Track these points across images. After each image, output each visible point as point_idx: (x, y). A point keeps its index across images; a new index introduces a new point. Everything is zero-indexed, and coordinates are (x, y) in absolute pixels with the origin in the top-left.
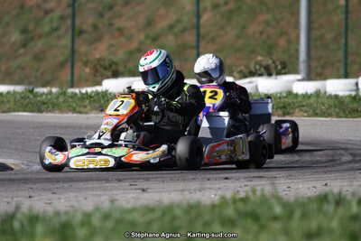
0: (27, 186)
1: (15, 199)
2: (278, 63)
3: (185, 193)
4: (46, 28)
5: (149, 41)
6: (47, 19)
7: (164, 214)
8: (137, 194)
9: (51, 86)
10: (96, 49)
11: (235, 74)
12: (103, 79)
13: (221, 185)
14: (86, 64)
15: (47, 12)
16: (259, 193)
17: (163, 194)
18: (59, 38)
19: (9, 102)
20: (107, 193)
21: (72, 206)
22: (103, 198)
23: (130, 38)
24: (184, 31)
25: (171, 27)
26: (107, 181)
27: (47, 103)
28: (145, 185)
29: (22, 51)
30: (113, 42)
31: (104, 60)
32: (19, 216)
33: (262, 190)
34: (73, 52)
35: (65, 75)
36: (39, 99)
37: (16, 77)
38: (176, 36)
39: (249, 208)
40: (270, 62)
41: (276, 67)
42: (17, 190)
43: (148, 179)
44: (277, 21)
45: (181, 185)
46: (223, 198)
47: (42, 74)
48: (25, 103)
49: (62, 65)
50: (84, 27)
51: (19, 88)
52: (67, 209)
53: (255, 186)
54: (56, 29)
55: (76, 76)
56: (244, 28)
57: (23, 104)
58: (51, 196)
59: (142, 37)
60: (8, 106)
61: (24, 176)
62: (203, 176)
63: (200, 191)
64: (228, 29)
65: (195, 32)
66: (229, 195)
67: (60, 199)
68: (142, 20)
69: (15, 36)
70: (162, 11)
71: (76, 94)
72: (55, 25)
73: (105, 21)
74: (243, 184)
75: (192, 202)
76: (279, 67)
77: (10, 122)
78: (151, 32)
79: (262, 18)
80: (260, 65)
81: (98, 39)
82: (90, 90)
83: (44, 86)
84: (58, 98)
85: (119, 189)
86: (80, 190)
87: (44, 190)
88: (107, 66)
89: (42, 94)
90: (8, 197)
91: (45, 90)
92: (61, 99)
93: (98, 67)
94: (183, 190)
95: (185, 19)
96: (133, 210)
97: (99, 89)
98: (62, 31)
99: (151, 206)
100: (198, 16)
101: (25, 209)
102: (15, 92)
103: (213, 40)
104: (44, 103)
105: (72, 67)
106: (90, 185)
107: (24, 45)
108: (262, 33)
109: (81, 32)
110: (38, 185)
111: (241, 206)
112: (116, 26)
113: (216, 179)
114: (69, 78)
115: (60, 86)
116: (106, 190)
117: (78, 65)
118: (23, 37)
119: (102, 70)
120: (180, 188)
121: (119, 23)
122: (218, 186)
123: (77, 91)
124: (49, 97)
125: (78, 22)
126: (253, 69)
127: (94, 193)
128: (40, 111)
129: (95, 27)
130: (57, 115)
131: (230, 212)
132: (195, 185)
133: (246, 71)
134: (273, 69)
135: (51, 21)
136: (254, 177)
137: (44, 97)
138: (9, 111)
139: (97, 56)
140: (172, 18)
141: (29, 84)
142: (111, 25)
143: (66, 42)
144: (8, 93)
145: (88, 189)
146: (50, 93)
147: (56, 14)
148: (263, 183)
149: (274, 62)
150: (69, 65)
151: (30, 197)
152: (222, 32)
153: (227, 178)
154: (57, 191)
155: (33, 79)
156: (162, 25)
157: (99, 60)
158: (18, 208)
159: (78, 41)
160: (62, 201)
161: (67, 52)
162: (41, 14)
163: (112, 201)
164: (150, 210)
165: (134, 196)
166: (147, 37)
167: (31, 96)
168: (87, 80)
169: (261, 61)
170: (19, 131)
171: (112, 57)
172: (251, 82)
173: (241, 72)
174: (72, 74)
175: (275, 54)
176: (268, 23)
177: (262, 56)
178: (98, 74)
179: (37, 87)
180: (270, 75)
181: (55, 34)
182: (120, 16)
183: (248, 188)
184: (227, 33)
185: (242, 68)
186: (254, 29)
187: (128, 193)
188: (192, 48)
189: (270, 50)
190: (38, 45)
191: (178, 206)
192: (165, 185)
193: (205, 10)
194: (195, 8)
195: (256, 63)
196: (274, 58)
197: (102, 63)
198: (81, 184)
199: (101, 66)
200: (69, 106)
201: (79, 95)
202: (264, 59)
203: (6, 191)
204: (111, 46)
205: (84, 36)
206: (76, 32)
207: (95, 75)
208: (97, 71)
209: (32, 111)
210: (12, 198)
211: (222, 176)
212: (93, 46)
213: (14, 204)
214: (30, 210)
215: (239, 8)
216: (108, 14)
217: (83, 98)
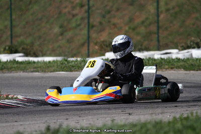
0: (65, 113)
1: (59, 121)
3: (154, 115)
4: (74, 25)
5: (131, 31)
6: (74, 20)
7: (142, 128)
8: (126, 116)
9: (77, 57)
10: (101, 35)
11: (179, 48)
12: (105, 52)
13: (173, 110)
14: (96, 44)
15: (74, 16)
16: (194, 114)
17: (140, 116)
18: (81, 30)
19: (54, 66)
20: (110, 116)
21: (90, 124)
22: (107, 119)
23: (120, 29)
24: (150, 24)
25: (143, 22)
26: (109, 109)
27: (75, 66)
28: (130, 111)
29: (60, 38)
30: (111, 31)
32: (61, 130)
33: (197, 113)
34: (89, 37)
35: (84, 50)
36: (70, 64)
37: (58, 52)
38: (146, 27)
39: (189, 124)
40: (199, 40)
42: (59, 116)
43: (132, 108)
45: (151, 111)
46: (175, 118)
47: (72, 50)
48: (63, 66)
49: (83, 45)
50: (95, 23)
51: (59, 59)
52: (88, 125)
53: (192, 110)
54: (79, 25)
55: (91, 51)
56: (184, 21)
57: (61, 67)
58: (78, 118)
59: (127, 28)
60: (53, 68)
62: (162, 105)
63: (161, 114)
64: (175, 22)
65: (156, 24)
66: (178, 116)
67: (83, 120)
68: (127, 19)
69: (57, 30)
70: (137, 14)
72: (78, 23)
73: (106, 20)
74: (185, 110)
75: (157, 120)
77: (55, 78)
78: (132, 26)
79: (193, 16)
80: (193, 42)
81: (102, 30)
83: (73, 57)
84: (81, 63)
85: (116, 114)
86: (94, 115)
87: (74, 115)
88: (108, 45)
89: (73, 61)
90: (55, 119)
93: (103, 45)
94: (152, 114)
95: (151, 17)
96: (124, 125)
97: (104, 57)
98: (82, 26)
99: (135, 123)
100: (158, 16)
101: (64, 126)
102: (57, 61)
103: (166, 29)
104: (73, 66)
105: (88, 46)
106: (100, 111)
107: (62, 34)
108: (194, 24)
109: (93, 26)
110: (71, 112)
111: (185, 122)
112: (112, 22)
113: (170, 107)
114: (87, 52)
115: (82, 57)
116: (109, 114)
117: (92, 44)
118: (61, 30)
119: (105, 47)
120: (150, 112)
121: (114, 21)
122: (171, 111)
124: (76, 63)
125: (91, 20)
126: (189, 45)
127: (102, 116)
128: (71, 71)
129: (101, 23)
131: (179, 126)
132: (159, 110)
133: (185, 46)
135: (76, 20)
136: (191, 105)
137: (73, 63)
138: (54, 71)
139: (102, 40)
140: (143, 17)
141: (65, 56)
142: (109, 22)
143: (85, 32)
144: (54, 61)
145: (99, 114)
146: (77, 61)
147: (79, 17)
148: (197, 108)
150: (86, 44)
151: (67, 119)
152: (171, 25)
153: (176, 106)
154: (82, 115)
155: (67, 53)
156: (138, 21)
157: (103, 42)
158: (61, 126)
159: (92, 32)
160: (85, 121)
161: (86, 37)
162: (70, 17)
163: (113, 121)
164: (134, 125)
165: (125, 117)
166: (130, 28)
167: (66, 63)
168: (97, 53)
169: (194, 40)
170: (60, 82)
172: (188, 52)
173: (183, 46)
174: (88, 50)
176: (197, 19)
177: (194, 37)
178: (103, 50)
179: (69, 57)
180: (199, 47)
181: (78, 28)
182: (115, 17)
183: (188, 112)
184: (174, 25)
185: (183, 44)
186: (189, 22)
187: (121, 116)
188: (155, 33)
189: (198, 34)
190: (69, 34)
191: (150, 123)
193: (162, 12)
194: (156, 11)
195: (191, 41)
197: (105, 43)
198: (95, 111)
199: (104, 45)
203: (54, 116)
204: (110, 33)
205: (95, 29)
206: (90, 26)
207: (101, 50)
208: (102, 47)
209: (67, 71)
210: (57, 120)
211: (173, 105)
212: (99, 34)
213: (58, 123)
214: (67, 126)
215: (181, 11)
216: (108, 16)
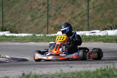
0: (34, 66)
1: (30, 70)
2: (114, 26)
3: (85, 68)
4: (39, 15)
5: (72, 19)
6: (39, 12)
7: (78, 75)
9: (41, 34)
10: (55, 22)
11: (100, 29)
12: (58, 31)
13: (96, 65)
14: (52, 27)
15: (39, 10)
16: (109, 68)
17: (77, 68)
18: (43, 18)
19: (27, 39)
20: (60, 68)
21: (48, 72)
22: (58, 70)
23: (66, 18)
24: (84, 15)
25: (79, 14)
26: (59, 64)
27: (39, 39)
28: (72, 65)
29: (31, 23)
30: (61, 19)
31: (58, 25)
32: (31, 76)
33: (110, 67)
34: (48, 23)
35: (45, 30)
36: (37, 38)
37: (30, 31)
38: (81, 17)
39: (106, 73)
40: (112, 25)
41: (114, 27)
42: (30, 68)
43: (72, 63)
44: (114, 12)
45: (83, 65)
46: (97, 69)
47: (38, 30)
48: (33, 39)
49: (44, 27)
50: (51, 15)
51: (31, 35)
53: (107, 65)
54: (42, 15)
55: (49, 31)
56: (103, 14)
57: (32, 40)
58: (41, 69)
59: (70, 18)
60: (27, 40)
61: (32, 63)
62: (90, 62)
63: (89, 67)
64: (98, 15)
65: (87, 16)
66: (99, 68)
67: (44, 70)
68: (70, 12)
69: (29, 18)
70: (76, 9)
71: (49, 36)
72: (42, 14)
73: (58, 12)
74: (103, 65)
75: (87, 71)
76: (115, 27)
77: (28, 46)
78: (73, 16)
79: (109, 11)
80: (109, 26)
81: (56, 19)
82: (53, 35)
84: (43, 38)
85: (63, 67)
86: (51, 67)
87: (39, 67)
88: (59, 27)
89: (38, 36)
90: (27, 70)
91: (39, 35)
92: (44, 38)
94: (84, 67)
95: (84, 12)
96: (68, 73)
97: (56, 34)
98: (44, 16)
100: (88, 11)
101: (33, 73)
102: (29, 36)
103: (93, 18)
104: (38, 39)
106: (54, 65)
107: (32, 21)
108: (109, 16)
109: (50, 16)
110: (37, 66)
111: (103, 72)
112: (62, 14)
113: (95, 63)
114: (47, 31)
115: (44, 34)
116: (59, 67)
117: (49, 27)
118: (32, 18)
120: (83, 66)
121: (62, 13)
122: (95, 66)
123: (49, 35)
124: (40, 37)
125: (49, 13)
126: (106, 28)
127: (55, 68)
128: (37, 42)
129: (55, 15)
130: (43, 43)
131: (100, 74)
132: (88, 65)
134: (113, 28)
135: (41, 13)
136: (107, 63)
137: (39, 37)
138: (27, 42)
139: (56, 24)
140: (80, 12)
141: (34, 33)
142: (60, 14)
143: (46, 19)
144: (27, 36)
145: (53, 67)
146: (41, 36)
147: (42, 11)
148: (110, 64)
149: (113, 25)
150: (46, 27)
151: (35, 70)
152: (96, 16)
153: (98, 63)
154: (43, 68)
155: (35, 32)
156: (76, 14)
157: (56, 25)
158: (31, 73)
159: (50, 19)
160: (45, 71)
161: (46, 23)
162: (37, 11)
163: (61, 71)
164: (74, 73)
165: (68, 69)
166: (72, 18)
167: (34, 37)
168: (52, 32)
169: (109, 25)
170: (31, 48)
171: (60, 24)
172: (105, 32)
173: (102, 28)
174: (48, 30)
175: (113, 23)
176: (111, 13)
177: (109, 23)
178: (56, 30)
179: (36, 34)
180: (112, 29)
181: (42, 17)
182: (63, 11)
183: (105, 66)
184: (97, 16)
185: (103, 27)
186: (106, 15)
187: (66, 68)
188: (86, 21)
189: (112, 21)
190: (36, 21)
191: (83, 72)
192: (78, 65)
193: (90, 9)
194: (87, 8)
195: (107, 26)
196: (113, 24)
197: (57, 26)
198: (51, 65)
199: (57, 27)
200: (47, 40)
201: (50, 37)
202: (110, 24)
203: (27, 68)
205: (51, 18)
206: (49, 16)
207: (55, 30)
208: (55, 29)
209: (35, 42)
210: (29, 70)
211: (96, 62)
212: (54, 21)
213: (29, 72)
214: (35, 74)
215: (102, 8)
216: (59, 10)
217: (51, 38)
